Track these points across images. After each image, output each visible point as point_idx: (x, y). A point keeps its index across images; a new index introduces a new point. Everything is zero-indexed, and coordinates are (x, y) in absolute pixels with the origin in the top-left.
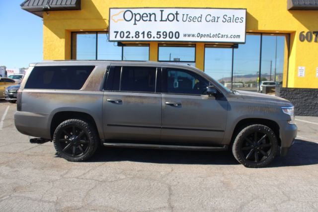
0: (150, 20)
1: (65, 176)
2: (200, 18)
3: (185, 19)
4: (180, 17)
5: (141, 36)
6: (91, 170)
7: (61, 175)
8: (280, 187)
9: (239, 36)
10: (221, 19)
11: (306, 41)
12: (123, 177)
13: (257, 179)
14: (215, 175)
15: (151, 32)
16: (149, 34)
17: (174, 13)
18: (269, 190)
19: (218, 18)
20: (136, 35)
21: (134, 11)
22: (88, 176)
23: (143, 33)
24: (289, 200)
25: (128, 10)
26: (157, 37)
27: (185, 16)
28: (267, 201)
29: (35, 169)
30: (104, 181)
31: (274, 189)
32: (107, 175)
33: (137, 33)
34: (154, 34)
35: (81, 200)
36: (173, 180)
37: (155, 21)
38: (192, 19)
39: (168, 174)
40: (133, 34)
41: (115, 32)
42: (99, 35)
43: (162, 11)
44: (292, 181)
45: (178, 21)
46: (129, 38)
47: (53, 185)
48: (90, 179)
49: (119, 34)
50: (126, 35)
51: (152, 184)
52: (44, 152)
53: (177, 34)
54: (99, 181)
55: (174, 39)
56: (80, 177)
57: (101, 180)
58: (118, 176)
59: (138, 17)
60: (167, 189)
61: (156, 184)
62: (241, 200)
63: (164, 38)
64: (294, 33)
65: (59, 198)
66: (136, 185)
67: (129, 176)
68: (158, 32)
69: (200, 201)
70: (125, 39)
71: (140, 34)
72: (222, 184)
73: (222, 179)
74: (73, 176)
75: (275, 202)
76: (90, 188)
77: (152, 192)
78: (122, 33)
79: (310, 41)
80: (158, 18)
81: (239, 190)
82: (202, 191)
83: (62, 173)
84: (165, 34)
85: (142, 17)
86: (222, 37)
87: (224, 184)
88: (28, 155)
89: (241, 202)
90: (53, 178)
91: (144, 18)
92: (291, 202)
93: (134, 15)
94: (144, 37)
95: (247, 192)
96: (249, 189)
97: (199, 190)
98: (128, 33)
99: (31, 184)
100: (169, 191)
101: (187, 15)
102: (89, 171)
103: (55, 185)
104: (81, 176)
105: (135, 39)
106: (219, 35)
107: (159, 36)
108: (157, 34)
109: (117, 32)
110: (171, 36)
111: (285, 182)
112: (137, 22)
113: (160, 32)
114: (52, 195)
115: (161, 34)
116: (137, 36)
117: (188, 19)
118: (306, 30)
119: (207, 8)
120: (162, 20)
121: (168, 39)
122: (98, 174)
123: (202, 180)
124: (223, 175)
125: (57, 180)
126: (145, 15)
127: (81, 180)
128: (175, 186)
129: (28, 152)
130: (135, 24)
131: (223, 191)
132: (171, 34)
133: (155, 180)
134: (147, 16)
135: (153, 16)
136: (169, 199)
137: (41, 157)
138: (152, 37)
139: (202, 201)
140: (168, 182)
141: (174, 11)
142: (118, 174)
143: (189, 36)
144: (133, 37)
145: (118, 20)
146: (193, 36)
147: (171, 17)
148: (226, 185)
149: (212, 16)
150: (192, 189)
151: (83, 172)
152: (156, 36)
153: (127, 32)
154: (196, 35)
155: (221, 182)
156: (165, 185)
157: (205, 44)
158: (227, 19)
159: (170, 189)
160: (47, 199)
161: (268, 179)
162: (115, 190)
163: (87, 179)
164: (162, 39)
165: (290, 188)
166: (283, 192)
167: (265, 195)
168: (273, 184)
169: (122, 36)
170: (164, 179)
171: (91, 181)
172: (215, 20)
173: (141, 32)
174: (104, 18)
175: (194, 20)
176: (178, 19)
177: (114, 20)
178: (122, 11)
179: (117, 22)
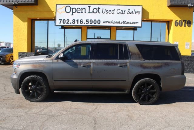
0: (82, 12)
1: (28, 113)
2: (113, 12)
3: (104, 12)
4: (101, 11)
5: (76, 22)
6: (45, 108)
7: (25, 112)
8: (164, 118)
9: (137, 23)
10: (127, 12)
11: (179, 26)
12: (65, 113)
13: (149, 113)
14: (123, 111)
15: (82, 20)
16: (81, 21)
17: (97, 8)
18: (156, 120)
19: (125, 11)
20: (73, 21)
21: (72, 7)
22: (43, 113)
23: (78, 20)
24: (169, 126)
25: (68, 6)
27: (104, 10)
28: (156, 127)
29: (8, 108)
30: (53, 116)
31: (160, 120)
32: (55, 112)
33: (74, 21)
34: (84, 21)
35: (38, 128)
36: (97, 114)
37: (85, 13)
38: (108, 12)
39: (93, 111)
40: (71, 21)
41: (60, 20)
42: (49, 22)
43: (89, 7)
44: (171, 114)
46: (69, 23)
47: (20, 119)
48: (44, 114)
49: (62, 21)
50: (67, 22)
51: (84, 117)
52: (14, 97)
53: (99, 21)
54: (50, 116)
55: (97, 24)
56: (37, 114)
57: (51, 115)
58: (62, 112)
59: (74, 10)
60: (93, 120)
61: (86, 117)
62: (139, 126)
63: (90, 23)
64: (172, 21)
65: (24, 127)
66: (74, 118)
67: (69, 112)
68: (87, 20)
69: (114, 127)
70: (66, 24)
71: (76, 21)
72: (128, 116)
73: (127, 113)
74: (33, 113)
75: (160, 128)
76: (44, 120)
77: (84, 122)
78: (64, 21)
79: (181, 26)
80: (87, 11)
81: (138, 120)
82: (115, 121)
83: (26, 111)
84: (91, 21)
85: (77, 10)
86: (127, 23)
87: (129, 116)
88: (4, 99)
89: (139, 128)
90: (20, 114)
92: (170, 127)
93: (72, 9)
94: (78, 23)
95: (143, 122)
96: (144, 119)
97: (113, 121)
98: (68, 21)
99: (5, 118)
100: (95, 122)
101: (105, 9)
102: (43, 109)
103: (21, 118)
104: (38, 112)
105: (72, 24)
106: (125, 22)
107: (87, 23)
108: (86, 21)
109: (61, 20)
110: (95, 23)
111: (166, 115)
112: (73, 13)
113: (88, 20)
114: (20, 126)
115: (89, 21)
116: (74, 22)
117: (106, 12)
118: (179, 19)
119: (118, 5)
120: (89, 13)
121: (93, 24)
122: (49, 111)
123: (115, 114)
124: (128, 111)
125: (23, 115)
126: (79, 9)
127: (38, 115)
128: (98, 118)
129: (3, 98)
130: (72, 15)
131: (128, 121)
132: (95, 21)
133: (85, 115)
134: (80, 10)
135: (84, 10)
136: (95, 127)
137: (13, 100)
138: (83, 23)
139: (115, 127)
140: (93, 115)
141: (97, 7)
142: (62, 111)
143: (106, 22)
144: (71, 23)
146: (109, 22)
147: (95, 11)
148: (130, 117)
149: (121, 10)
150: (109, 120)
151: (39, 110)
152: (85, 22)
153: (67, 20)
154: (111, 22)
155: (127, 115)
156: (92, 118)
157: (116, 28)
158: (130, 12)
159: (95, 120)
160: (16, 128)
161: (156, 113)
162: (60, 121)
163: (42, 114)
164: (89, 24)
165: (170, 119)
166: (165, 121)
167: (154, 123)
168: (159, 116)
169: (64, 22)
170: (91, 114)
171: (44, 115)
172: (122, 12)
173: (76, 20)
174: (52, 11)
175: (110, 13)
176: (100, 12)
177: (59, 12)
178: (64, 7)
179: (61, 13)
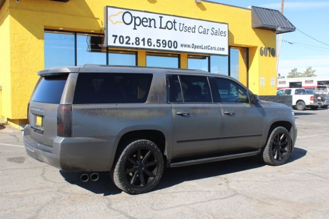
0: (150, 26)
2: (194, 29)
3: (181, 29)
4: (177, 26)
5: (141, 43)
9: (223, 49)
10: (210, 31)
11: (264, 55)
15: (151, 40)
16: (149, 41)
17: (172, 21)
19: (208, 30)
20: (137, 41)
21: (135, 14)
23: (143, 40)
25: (128, 11)
26: (157, 46)
27: (182, 25)
33: (137, 39)
34: (154, 42)
37: (155, 27)
38: (188, 29)
40: (133, 40)
41: (113, 36)
42: (79, 37)
43: (161, 17)
45: (176, 30)
46: (129, 44)
49: (118, 39)
50: (126, 40)
53: (175, 43)
55: (173, 49)
59: (138, 21)
63: (163, 46)
64: (255, 48)
68: (158, 40)
70: (124, 45)
71: (140, 41)
78: (121, 38)
79: (266, 56)
80: (158, 25)
84: (164, 42)
85: (143, 21)
86: (211, 49)
91: (144, 23)
93: (134, 18)
94: (144, 45)
98: (128, 39)
101: (183, 24)
105: (135, 46)
106: (209, 48)
107: (158, 44)
108: (157, 43)
109: (116, 36)
110: (170, 46)
112: (136, 26)
113: (160, 40)
115: (161, 42)
116: (137, 43)
117: (184, 29)
118: (264, 47)
119: (199, 20)
120: (161, 28)
121: (167, 48)
126: (145, 20)
130: (135, 29)
132: (170, 43)
134: (147, 22)
135: (153, 22)
138: (152, 45)
141: (172, 19)
143: (185, 46)
144: (133, 44)
145: (117, 22)
146: (189, 46)
147: (169, 25)
149: (204, 28)
152: (156, 44)
153: (126, 38)
154: (191, 46)
157: (188, 55)
158: (215, 32)
164: (161, 48)
169: (121, 41)
172: (205, 32)
173: (141, 39)
174: (96, 17)
175: (189, 30)
176: (176, 28)
177: (112, 21)
178: (122, 12)
179: (116, 23)
